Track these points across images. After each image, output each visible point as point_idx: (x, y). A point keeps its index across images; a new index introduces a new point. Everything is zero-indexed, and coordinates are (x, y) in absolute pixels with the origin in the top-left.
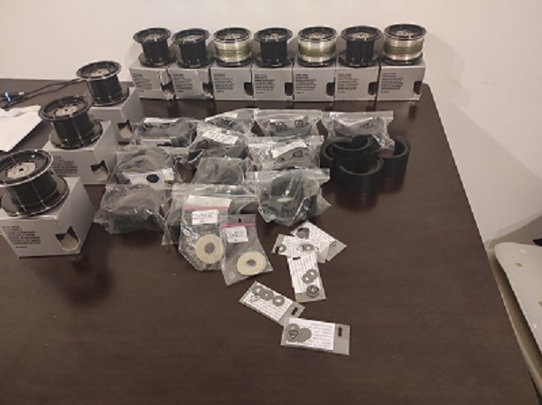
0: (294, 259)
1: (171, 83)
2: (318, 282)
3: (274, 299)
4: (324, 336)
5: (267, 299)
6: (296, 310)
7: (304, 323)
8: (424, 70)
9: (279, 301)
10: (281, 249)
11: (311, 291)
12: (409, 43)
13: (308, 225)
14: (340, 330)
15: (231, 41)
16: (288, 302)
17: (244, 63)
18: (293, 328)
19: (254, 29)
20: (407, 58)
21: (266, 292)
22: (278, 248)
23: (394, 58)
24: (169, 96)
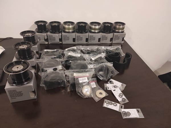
0: (114, 90)
1: (48, 39)
2: (124, 97)
3: (113, 104)
4: (134, 113)
5: (111, 105)
6: (122, 107)
7: (127, 110)
8: (125, 34)
9: (115, 104)
10: (107, 88)
11: (123, 100)
12: (121, 27)
13: (111, 80)
14: (138, 110)
15: (69, 25)
16: (118, 105)
17: (73, 32)
18: (124, 112)
19: (76, 22)
20: (120, 31)
21: (110, 102)
22: (106, 88)
23: (117, 31)
24: (46, 43)
